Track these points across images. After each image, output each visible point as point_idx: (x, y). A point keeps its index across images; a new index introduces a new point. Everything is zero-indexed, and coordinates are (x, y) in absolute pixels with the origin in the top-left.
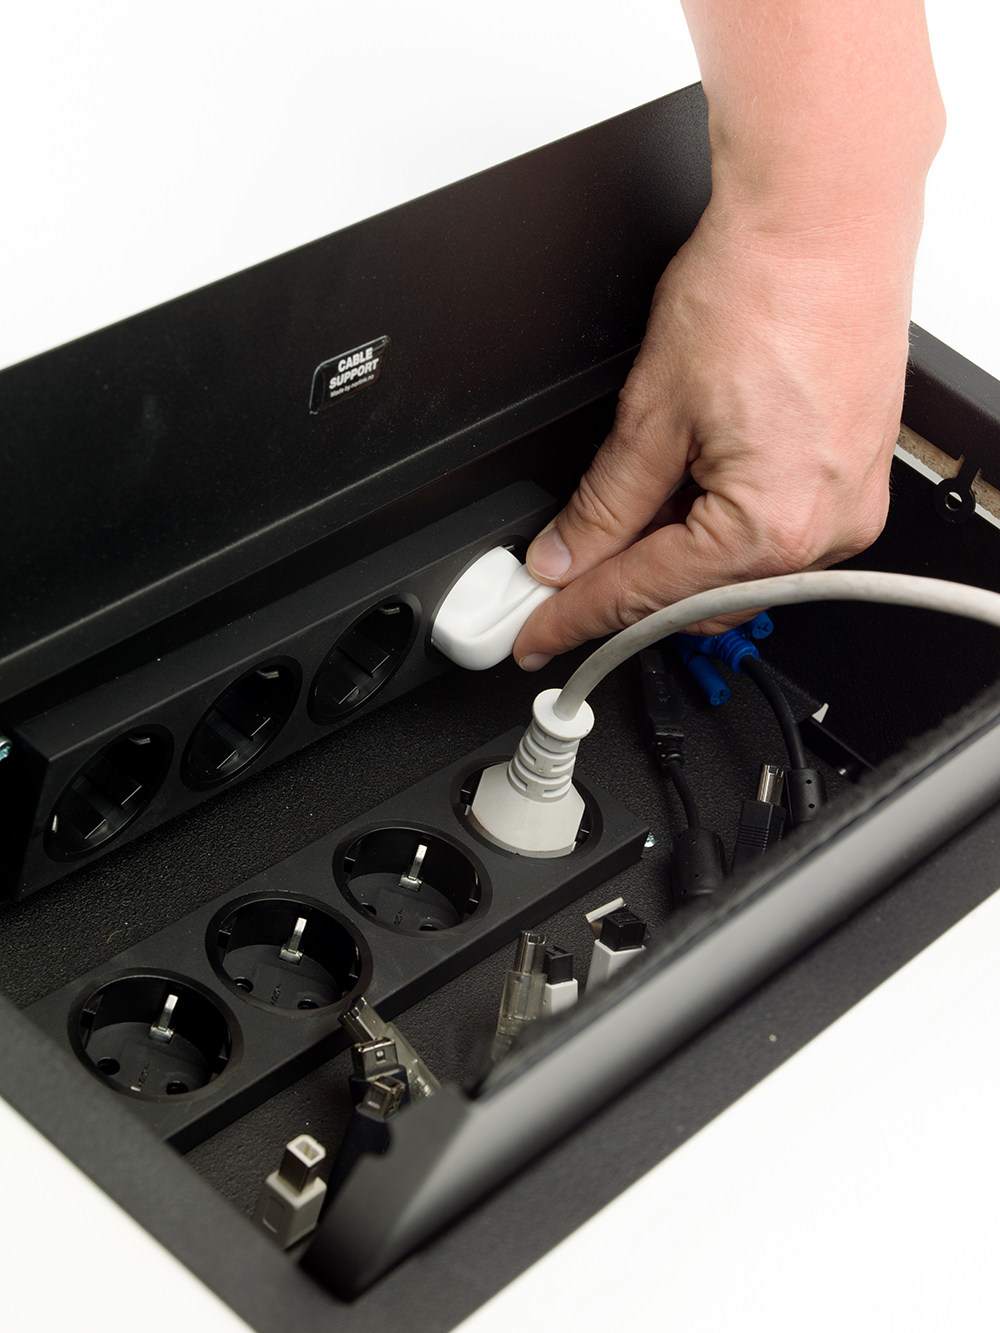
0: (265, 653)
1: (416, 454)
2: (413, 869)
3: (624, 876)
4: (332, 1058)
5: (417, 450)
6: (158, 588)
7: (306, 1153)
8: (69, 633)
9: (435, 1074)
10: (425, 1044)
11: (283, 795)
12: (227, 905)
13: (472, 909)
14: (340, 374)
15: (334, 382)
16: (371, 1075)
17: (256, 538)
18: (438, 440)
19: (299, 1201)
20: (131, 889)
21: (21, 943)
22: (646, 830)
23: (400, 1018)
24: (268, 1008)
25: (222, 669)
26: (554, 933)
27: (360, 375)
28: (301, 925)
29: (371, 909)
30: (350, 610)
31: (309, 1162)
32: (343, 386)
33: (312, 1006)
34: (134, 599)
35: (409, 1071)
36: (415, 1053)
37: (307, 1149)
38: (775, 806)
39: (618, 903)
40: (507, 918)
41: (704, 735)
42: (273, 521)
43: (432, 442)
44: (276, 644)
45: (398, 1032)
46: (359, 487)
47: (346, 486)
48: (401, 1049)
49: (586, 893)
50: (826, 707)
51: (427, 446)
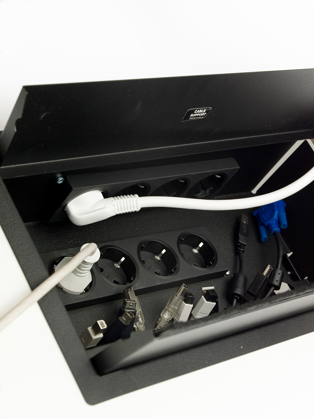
0: (143, 181)
1: (206, 142)
2: (159, 255)
3: (217, 279)
4: (118, 300)
5: (207, 141)
6: (121, 154)
7: (101, 325)
8: (92, 158)
9: (144, 315)
10: (144, 306)
11: (131, 220)
12: (105, 246)
13: (172, 273)
14: (194, 113)
15: (192, 115)
16: (127, 309)
17: (153, 150)
18: (214, 140)
19: (94, 337)
20: (80, 231)
21: (45, 234)
22: (228, 269)
23: (140, 296)
24: (105, 279)
25: (129, 181)
26: (192, 289)
27: (200, 115)
28: (123, 259)
29: (144, 262)
30: (171, 177)
31: (101, 328)
32: (194, 117)
33: (117, 283)
34: (114, 155)
35: (137, 312)
36: (141, 308)
37: (102, 324)
38: (267, 277)
39: (212, 288)
40: (181, 279)
41: (255, 248)
42: (160, 147)
43: (212, 140)
44: (147, 179)
45: (138, 300)
46: (187, 146)
47: (184, 144)
48: (137, 305)
49: (205, 280)
50: (292, 253)
51: (210, 141)
